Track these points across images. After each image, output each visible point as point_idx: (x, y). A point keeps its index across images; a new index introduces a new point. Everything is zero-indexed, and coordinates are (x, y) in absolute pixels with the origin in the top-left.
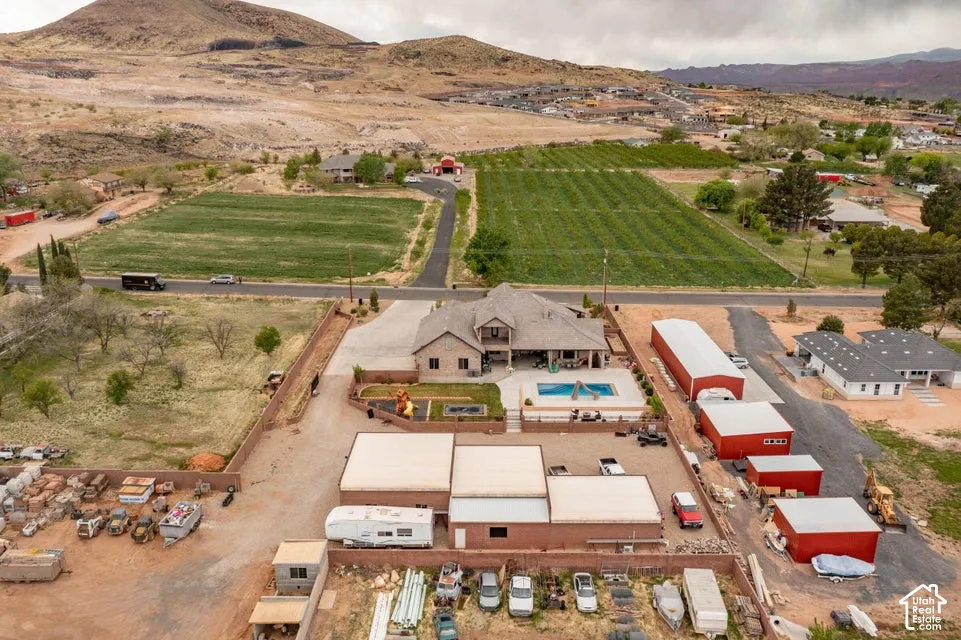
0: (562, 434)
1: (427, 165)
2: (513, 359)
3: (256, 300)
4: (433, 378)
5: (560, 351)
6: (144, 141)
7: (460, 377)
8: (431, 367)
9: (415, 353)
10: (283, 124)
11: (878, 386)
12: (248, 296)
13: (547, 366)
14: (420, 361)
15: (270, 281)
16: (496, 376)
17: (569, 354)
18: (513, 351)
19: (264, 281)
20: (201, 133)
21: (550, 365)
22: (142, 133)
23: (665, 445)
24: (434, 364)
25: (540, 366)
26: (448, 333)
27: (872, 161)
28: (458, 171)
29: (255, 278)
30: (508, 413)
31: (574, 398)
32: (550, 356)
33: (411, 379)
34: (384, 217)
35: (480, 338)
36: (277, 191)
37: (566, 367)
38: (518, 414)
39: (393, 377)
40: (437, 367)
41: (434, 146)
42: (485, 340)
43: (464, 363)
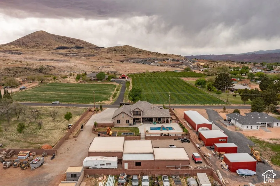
0: (158, 140)
1: (118, 77)
2: (143, 121)
3: (65, 108)
4: (118, 126)
5: (156, 118)
6: (35, 70)
7: (127, 126)
8: (118, 123)
9: (113, 118)
10: (76, 66)
11: (252, 127)
12: (63, 107)
13: (153, 123)
14: (114, 121)
15: (70, 103)
16: (137, 125)
17: (159, 119)
18: (143, 118)
19: (68, 103)
20: (52, 68)
21: (154, 122)
22: (35, 67)
23: (189, 142)
24: (119, 122)
25: (151, 123)
26: (123, 112)
27: (244, 76)
28: (127, 78)
29: (65, 102)
30: (141, 134)
31: (161, 130)
32: (154, 120)
33: (112, 126)
34: (105, 89)
35: (132, 115)
36: (74, 82)
37: (159, 123)
38: (144, 134)
39: (106, 125)
40: (120, 123)
41: (120, 72)
42: (134, 115)
43: (128, 122)
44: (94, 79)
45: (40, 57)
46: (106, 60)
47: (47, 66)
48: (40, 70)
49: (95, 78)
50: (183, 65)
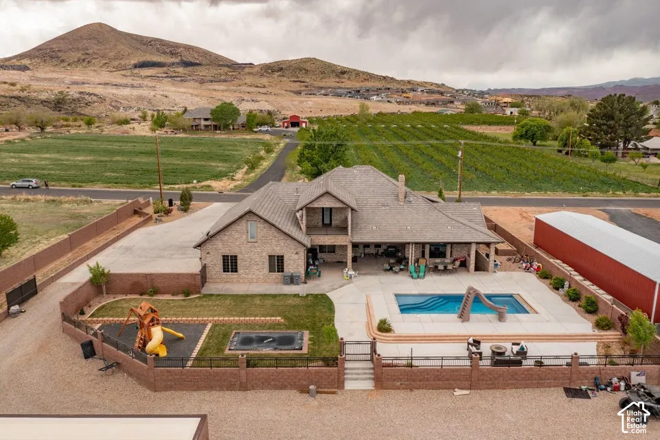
1: (278, 123)
2: (354, 260)
4: (228, 286)
5: (423, 244)
6: (43, 102)
7: (272, 285)
8: (226, 270)
9: (199, 246)
10: (166, 97)
13: (406, 269)
14: (208, 261)
15: (80, 187)
16: (327, 283)
17: (437, 250)
18: (355, 246)
19: (74, 186)
20: (95, 98)
21: (411, 267)
22: (43, 96)
24: (230, 264)
25: (396, 268)
26: (250, 212)
28: (303, 125)
30: (349, 349)
31: (463, 317)
32: (411, 254)
33: (191, 286)
35: (303, 226)
37: (435, 269)
38: (367, 349)
39: (157, 284)
40: (235, 270)
41: (283, 112)
42: (311, 229)
43: (277, 263)
44: (206, 126)
45: (75, 77)
46: (253, 89)
47: (81, 93)
48: (59, 103)
49: (208, 123)
50: (456, 103)
